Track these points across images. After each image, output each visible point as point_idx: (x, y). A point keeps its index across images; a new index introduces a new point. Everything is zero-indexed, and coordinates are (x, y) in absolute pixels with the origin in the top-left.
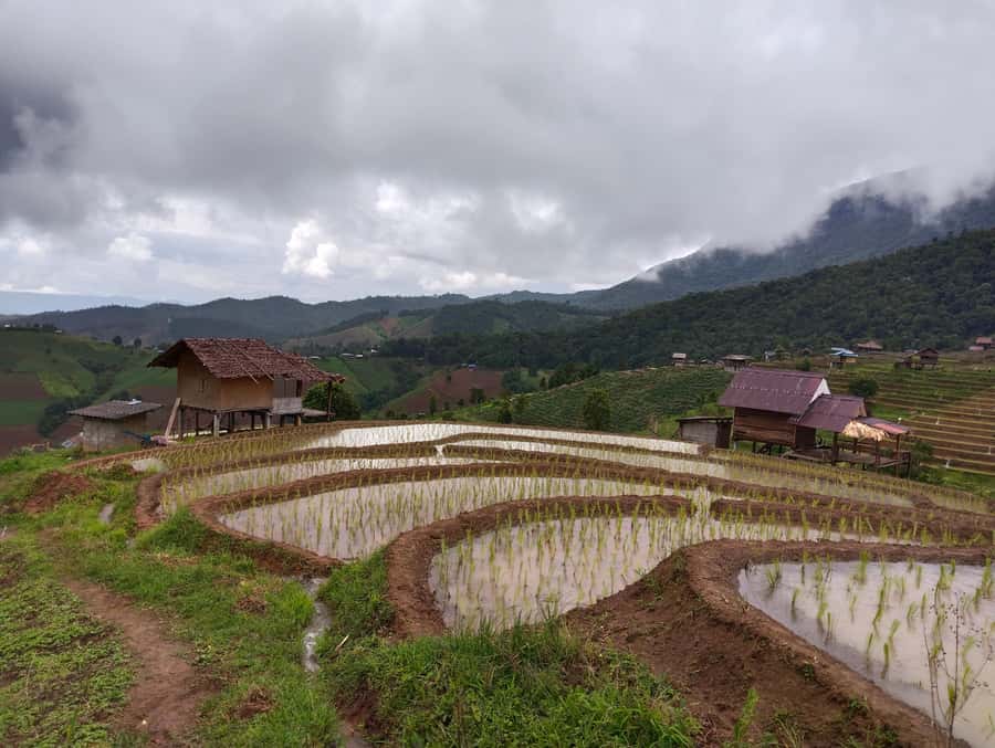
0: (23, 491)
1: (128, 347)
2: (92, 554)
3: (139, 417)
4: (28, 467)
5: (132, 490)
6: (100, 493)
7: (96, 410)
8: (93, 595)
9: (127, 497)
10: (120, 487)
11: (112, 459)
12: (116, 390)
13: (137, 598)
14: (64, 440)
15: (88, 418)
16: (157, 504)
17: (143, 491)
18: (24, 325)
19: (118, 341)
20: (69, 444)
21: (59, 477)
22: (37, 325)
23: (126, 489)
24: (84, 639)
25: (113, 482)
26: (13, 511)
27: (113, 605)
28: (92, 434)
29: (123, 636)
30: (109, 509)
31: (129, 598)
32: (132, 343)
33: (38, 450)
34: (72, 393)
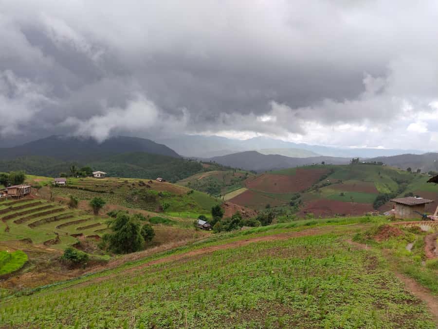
0: (373, 230)
1: (414, 173)
2: (407, 264)
3: (422, 205)
4: (373, 221)
5: (422, 239)
6: (406, 238)
7: (402, 200)
8: (409, 283)
9: (419, 242)
10: (416, 237)
11: (410, 223)
12: (407, 192)
13: (431, 290)
14: (385, 212)
15: (398, 203)
16: (435, 248)
17: (427, 240)
18: (370, 162)
19: (409, 170)
20: (387, 214)
21: (389, 227)
22: (375, 162)
23: (419, 238)
24: (409, 301)
25: (412, 234)
26: (370, 238)
27: (419, 290)
28: (400, 210)
29: (427, 306)
30: (410, 246)
31: (426, 289)
32: (416, 171)
33: (374, 215)
34: (389, 192)
